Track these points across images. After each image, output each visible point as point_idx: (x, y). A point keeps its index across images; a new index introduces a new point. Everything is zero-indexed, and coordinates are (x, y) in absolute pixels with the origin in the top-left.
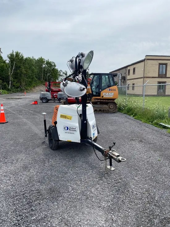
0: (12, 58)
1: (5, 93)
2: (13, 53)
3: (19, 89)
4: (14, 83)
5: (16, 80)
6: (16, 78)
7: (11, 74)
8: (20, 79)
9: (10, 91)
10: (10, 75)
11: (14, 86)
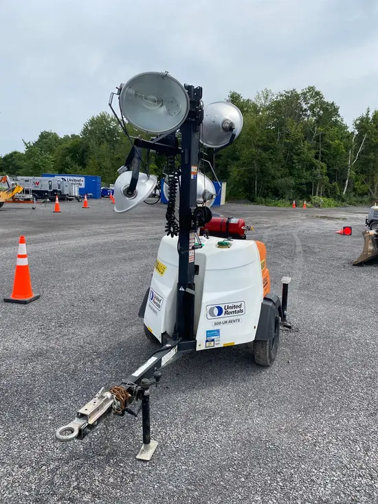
0: (363, 127)
1: (329, 205)
2: (367, 114)
3: (366, 198)
4: (357, 185)
5: (362, 177)
6: (362, 172)
7: (352, 162)
8: (374, 175)
9: (343, 201)
10: (350, 165)
11: (355, 190)
